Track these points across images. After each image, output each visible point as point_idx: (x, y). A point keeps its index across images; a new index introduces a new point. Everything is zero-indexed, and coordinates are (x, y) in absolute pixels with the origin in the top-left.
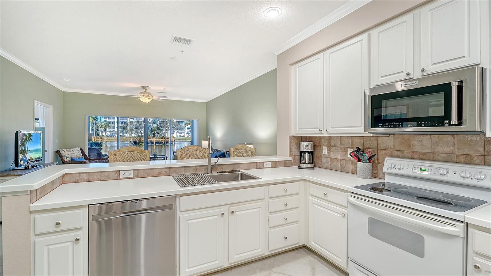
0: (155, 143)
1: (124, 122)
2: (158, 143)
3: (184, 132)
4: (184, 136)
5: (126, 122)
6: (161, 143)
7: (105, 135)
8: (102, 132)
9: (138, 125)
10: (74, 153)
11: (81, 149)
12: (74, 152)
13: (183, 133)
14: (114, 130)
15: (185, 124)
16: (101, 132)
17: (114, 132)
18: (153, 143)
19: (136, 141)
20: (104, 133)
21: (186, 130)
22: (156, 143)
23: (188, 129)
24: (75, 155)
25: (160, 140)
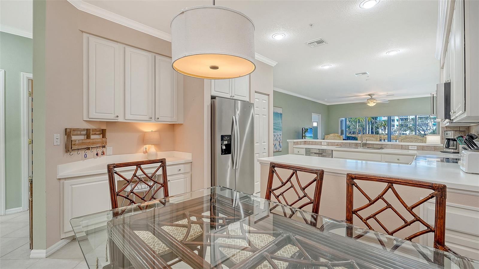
7: (385, 133)
8: (382, 130)
14: (393, 128)
16: (380, 130)
17: (393, 130)
20: (384, 131)
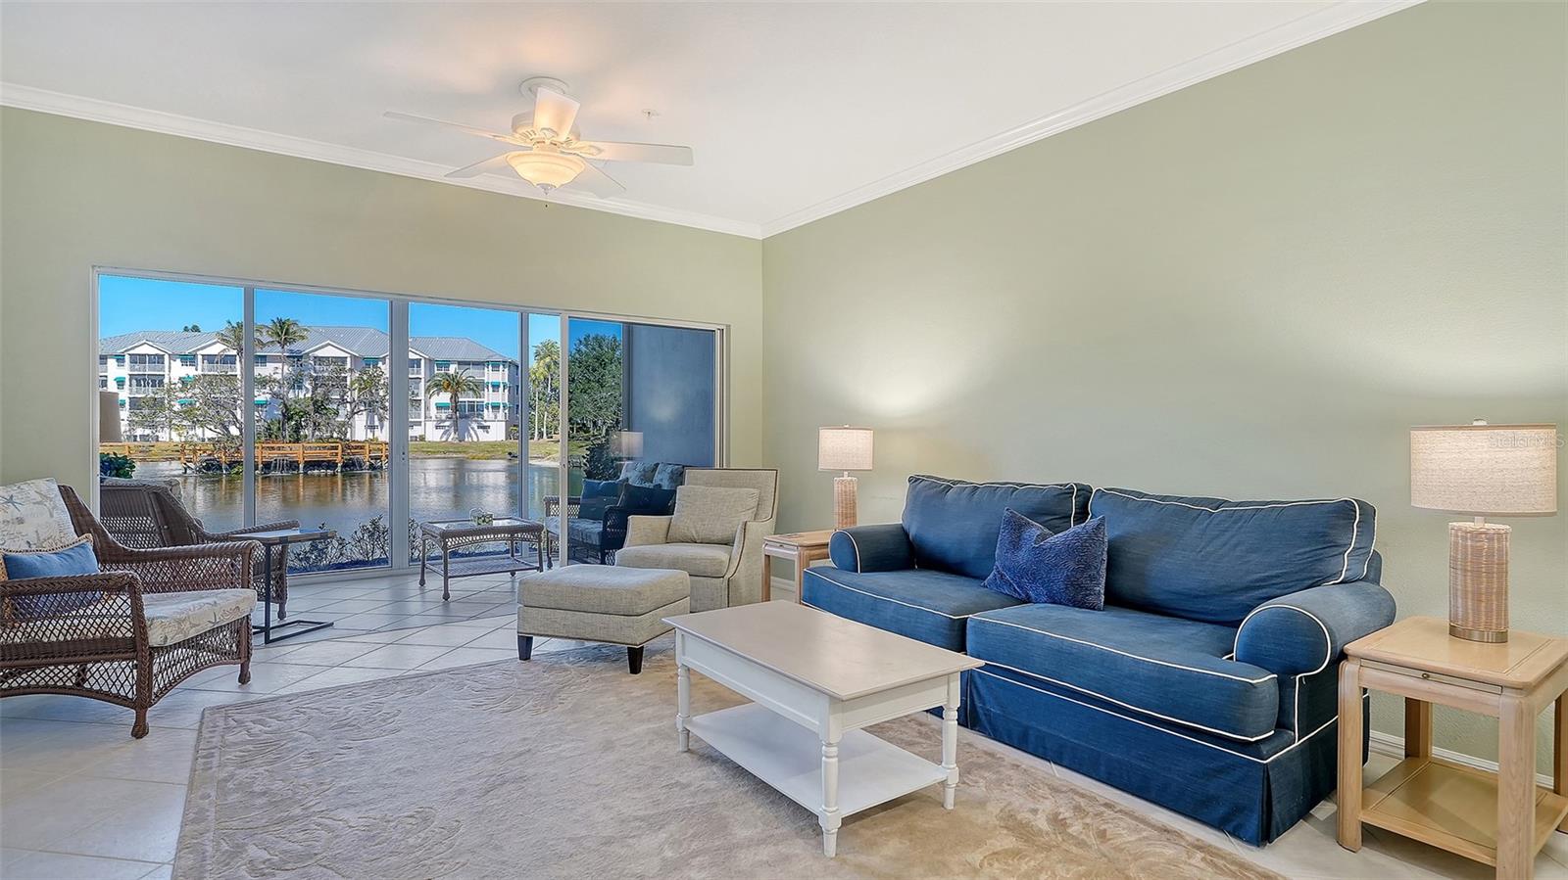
0: (301, 466)
1: (154, 381)
2: (317, 464)
3: (422, 419)
4: (422, 438)
5: (161, 383)
6: (331, 465)
9: (221, 394)
10: (21, 521)
11: (67, 493)
12: (23, 511)
13: (419, 424)
15: (427, 390)
18: (293, 465)
19: (214, 460)
21: (433, 411)
22: (311, 465)
23: (439, 407)
24: (29, 530)
25: (327, 455)
